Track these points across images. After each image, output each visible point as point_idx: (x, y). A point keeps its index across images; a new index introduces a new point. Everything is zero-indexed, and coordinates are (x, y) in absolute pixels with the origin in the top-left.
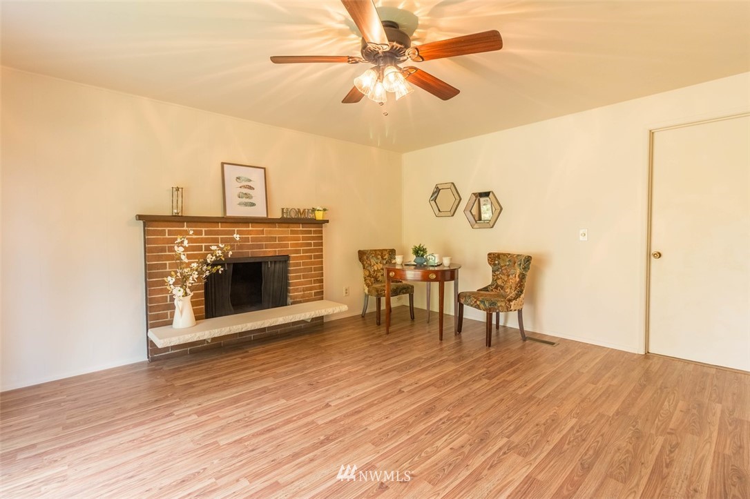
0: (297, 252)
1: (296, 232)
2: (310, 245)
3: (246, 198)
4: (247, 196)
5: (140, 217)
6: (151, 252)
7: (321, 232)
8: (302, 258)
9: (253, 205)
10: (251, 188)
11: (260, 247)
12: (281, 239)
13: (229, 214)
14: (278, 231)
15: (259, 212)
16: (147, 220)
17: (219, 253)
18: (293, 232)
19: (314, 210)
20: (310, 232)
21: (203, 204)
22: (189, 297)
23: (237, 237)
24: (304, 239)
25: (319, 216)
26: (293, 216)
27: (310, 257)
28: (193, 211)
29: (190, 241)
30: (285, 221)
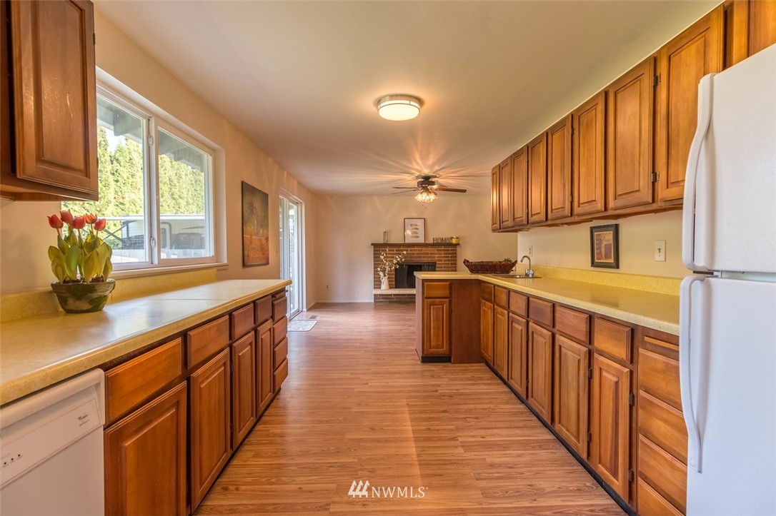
0: (441, 261)
1: (440, 250)
2: (448, 257)
3: (415, 235)
4: (416, 233)
5: (372, 244)
6: (376, 257)
7: (456, 250)
8: (443, 264)
9: (418, 237)
10: (417, 229)
11: (421, 257)
12: (431, 254)
13: (406, 242)
14: (430, 250)
15: (421, 240)
16: (375, 245)
17: (399, 259)
18: (438, 250)
19: (452, 238)
20: (448, 250)
21: (395, 238)
22: (386, 277)
23: (405, 252)
24: (444, 254)
25: (454, 241)
26: (439, 241)
27: (448, 264)
28: (392, 241)
29: (386, 254)
30: (433, 245)
